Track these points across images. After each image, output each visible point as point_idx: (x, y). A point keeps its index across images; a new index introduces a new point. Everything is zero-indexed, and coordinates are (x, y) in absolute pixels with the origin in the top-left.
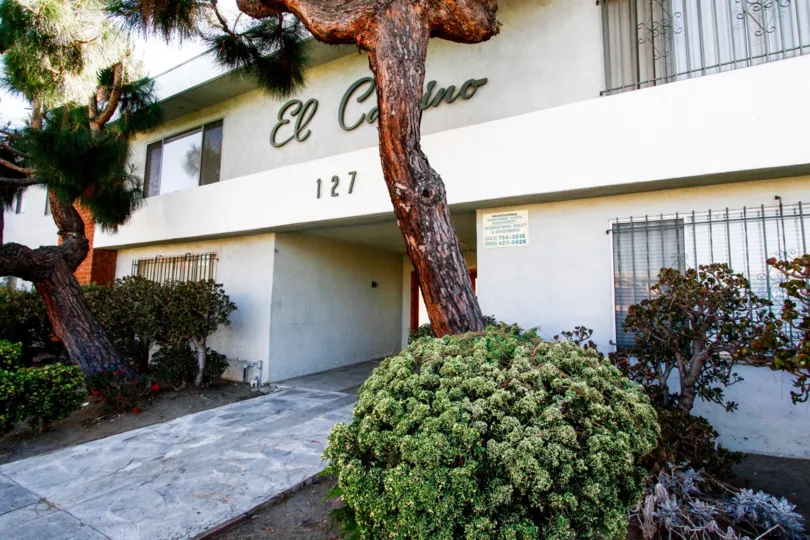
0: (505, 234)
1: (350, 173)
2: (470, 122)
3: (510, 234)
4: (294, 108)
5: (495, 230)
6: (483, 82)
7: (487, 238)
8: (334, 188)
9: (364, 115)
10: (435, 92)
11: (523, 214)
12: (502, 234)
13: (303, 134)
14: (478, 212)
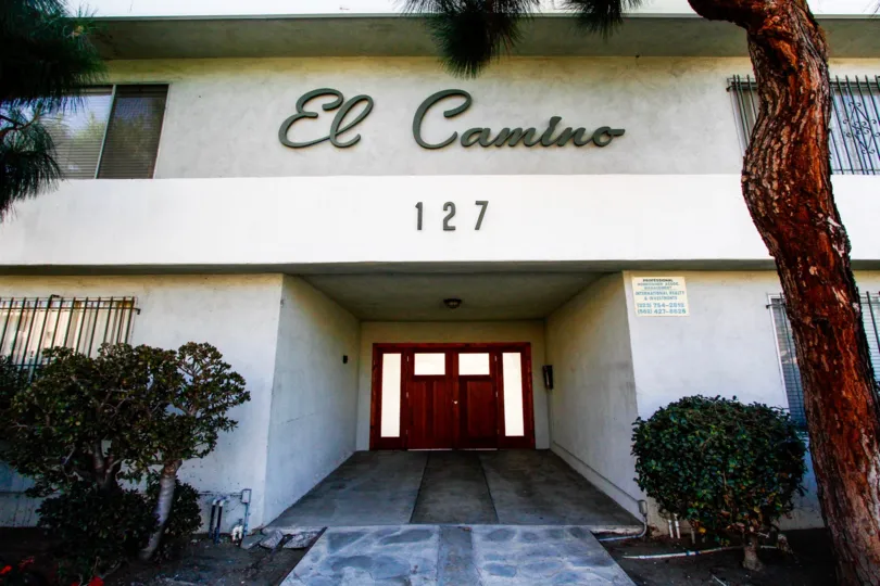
0: (661, 302)
1: (478, 203)
2: (605, 170)
3: (667, 302)
4: (331, 100)
5: (648, 296)
6: (619, 133)
7: (640, 305)
8: (446, 220)
9: (455, 135)
10: (559, 130)
11: (679, 281)
12: (657, 302)
13: (345, 139)
14: (624, 272)
